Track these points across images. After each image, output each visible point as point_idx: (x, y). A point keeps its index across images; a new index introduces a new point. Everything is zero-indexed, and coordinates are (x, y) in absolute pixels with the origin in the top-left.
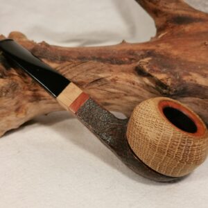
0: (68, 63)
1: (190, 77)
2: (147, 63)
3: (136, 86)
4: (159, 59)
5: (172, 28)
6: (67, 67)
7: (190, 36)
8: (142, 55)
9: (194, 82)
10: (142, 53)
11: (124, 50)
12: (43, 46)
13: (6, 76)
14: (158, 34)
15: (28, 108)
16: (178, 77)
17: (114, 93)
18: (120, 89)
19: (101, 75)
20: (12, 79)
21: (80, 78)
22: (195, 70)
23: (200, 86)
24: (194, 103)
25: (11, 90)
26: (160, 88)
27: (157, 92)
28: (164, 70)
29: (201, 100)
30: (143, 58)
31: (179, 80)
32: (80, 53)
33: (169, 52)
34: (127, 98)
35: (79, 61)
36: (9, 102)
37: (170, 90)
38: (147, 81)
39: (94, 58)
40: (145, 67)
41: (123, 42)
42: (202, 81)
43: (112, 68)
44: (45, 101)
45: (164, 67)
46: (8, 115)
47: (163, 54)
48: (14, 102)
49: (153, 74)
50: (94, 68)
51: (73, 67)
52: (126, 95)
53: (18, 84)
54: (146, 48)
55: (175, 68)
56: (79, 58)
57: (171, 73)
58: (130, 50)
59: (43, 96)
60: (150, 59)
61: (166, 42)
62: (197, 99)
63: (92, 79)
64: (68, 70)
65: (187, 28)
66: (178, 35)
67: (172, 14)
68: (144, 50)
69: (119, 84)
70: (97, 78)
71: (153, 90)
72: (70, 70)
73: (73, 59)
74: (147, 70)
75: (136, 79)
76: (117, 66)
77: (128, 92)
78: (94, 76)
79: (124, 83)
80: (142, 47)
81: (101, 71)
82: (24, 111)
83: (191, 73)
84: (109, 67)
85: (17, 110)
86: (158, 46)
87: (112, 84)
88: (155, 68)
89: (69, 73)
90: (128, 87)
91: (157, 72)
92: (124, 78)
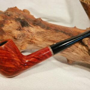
0: (50, 31)
3: (78, 49)
6: (48, 32)
12: (40, 20)
13: (22, 30)
21: (54, 39)
27: (87, 54)
32: (56, 28)
35: (55, 31)
38: (84, 48)
44: (34, 45)
49: (89, 46)
50: (61, 36)
51: (52, 33)
56: (55, 30)
64: (49, 34)
72: (50, 34)
89: (49, 35)
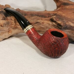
1: (68, 23)
2: (55, 18)
4: (59, 17)
5: (62, 6)
7: (68, 9)
8: (52, 15)
9: (69, 25)
10: (53, 14)
11: (46, 13)
14: (57, 8)
15: (12, 31)
16: (65, 23)
17: (42, 27)
18: (45, 26)
19: (39, 21)
20: (8, 20)
22: (70, 21)
23: (71, 26)
24: (69, 32)
25: (7, 24)
26: (59, 26)
28: (60, 20)
29: (71, 31)
30: (53, 16)
31: (65, 24)
33: (61, 14)
34: (47, 29)
36: (6, 29)
37: (62, 27)
39: (36, 15)
40: (54, 19)
41: (46, 10)
42: (72, 25)
43: (42, 19)
45: (60, 19)
46: (5, 33)
47: (60, 15)
48: (8, 29)
52: (46, 28)
53: (9, 23)
54: (54, 13)
55: (64, 20)
57: (63, 21)
58: (48, 13)
59: (18, 27)
60: (55, 16)
61: (60, 11)
62: (70, 30)
63: (35, 22)
65: (67, 7)
66: (64, 9)
67: (63, 2)
68: (53, 13)
69: (44, 24)
70: (37, 22)
71: (56, 27)
73: (29, 15)
74: (55, 20)
75: (50, 23)
76: (44, 18)
77: (47, 27)
78: (36, 21)
79: (46, 24)
80: (52, 12)
81: (38, 19)
82: (11, 32)
83: (69, 22)
84: (41, 18)
85: (9, 32)
86: (58, 12)
87: (42, 24)
88: (57, 19)
90: (47, 25)
91: (58, 20)
92: (46, 22)
